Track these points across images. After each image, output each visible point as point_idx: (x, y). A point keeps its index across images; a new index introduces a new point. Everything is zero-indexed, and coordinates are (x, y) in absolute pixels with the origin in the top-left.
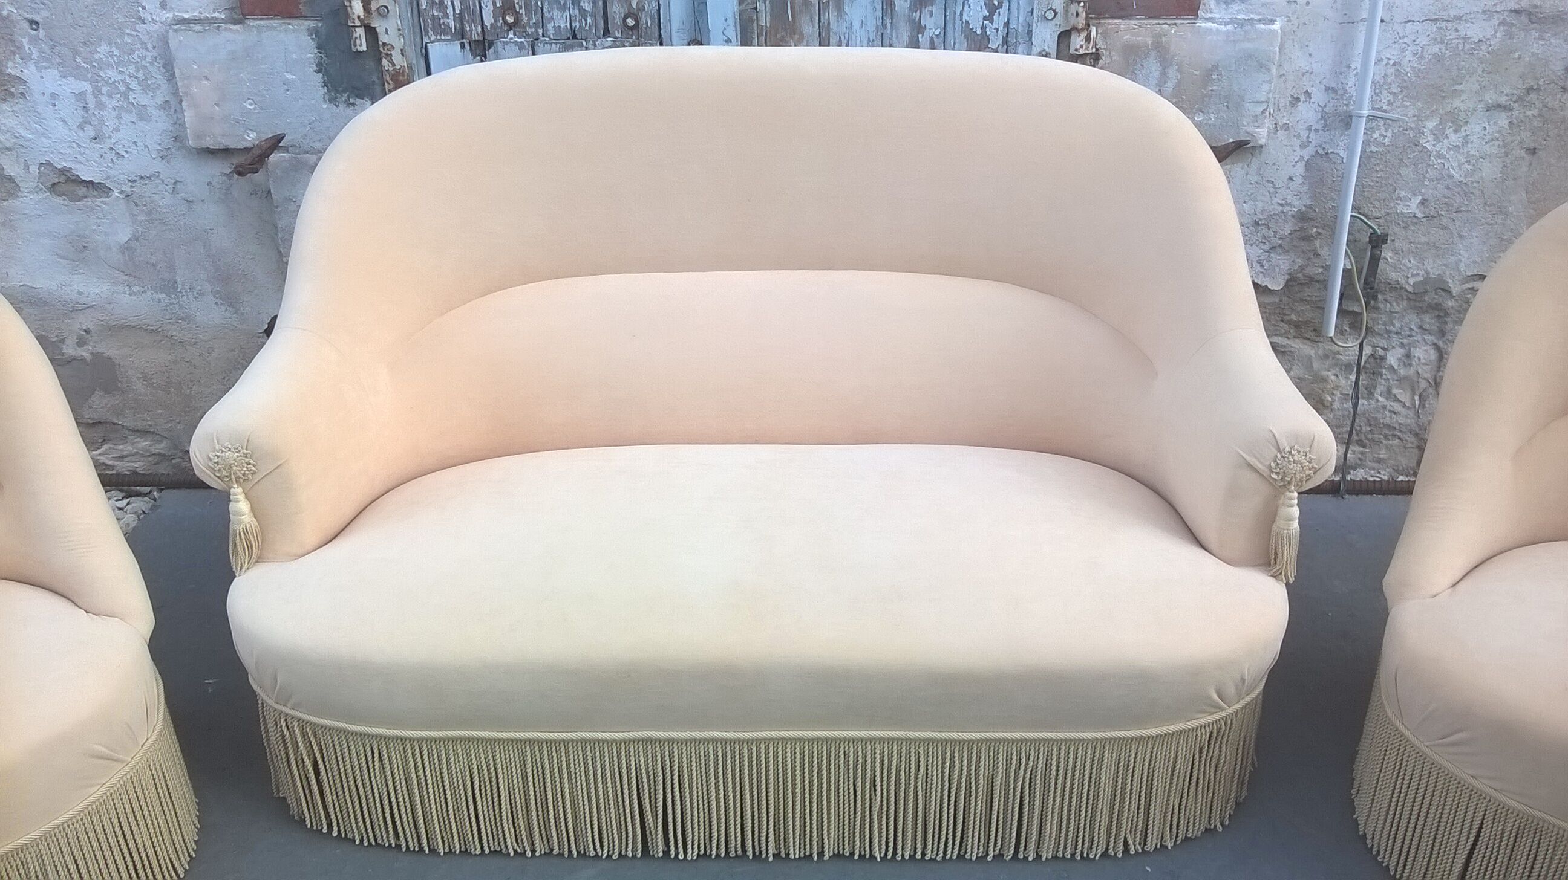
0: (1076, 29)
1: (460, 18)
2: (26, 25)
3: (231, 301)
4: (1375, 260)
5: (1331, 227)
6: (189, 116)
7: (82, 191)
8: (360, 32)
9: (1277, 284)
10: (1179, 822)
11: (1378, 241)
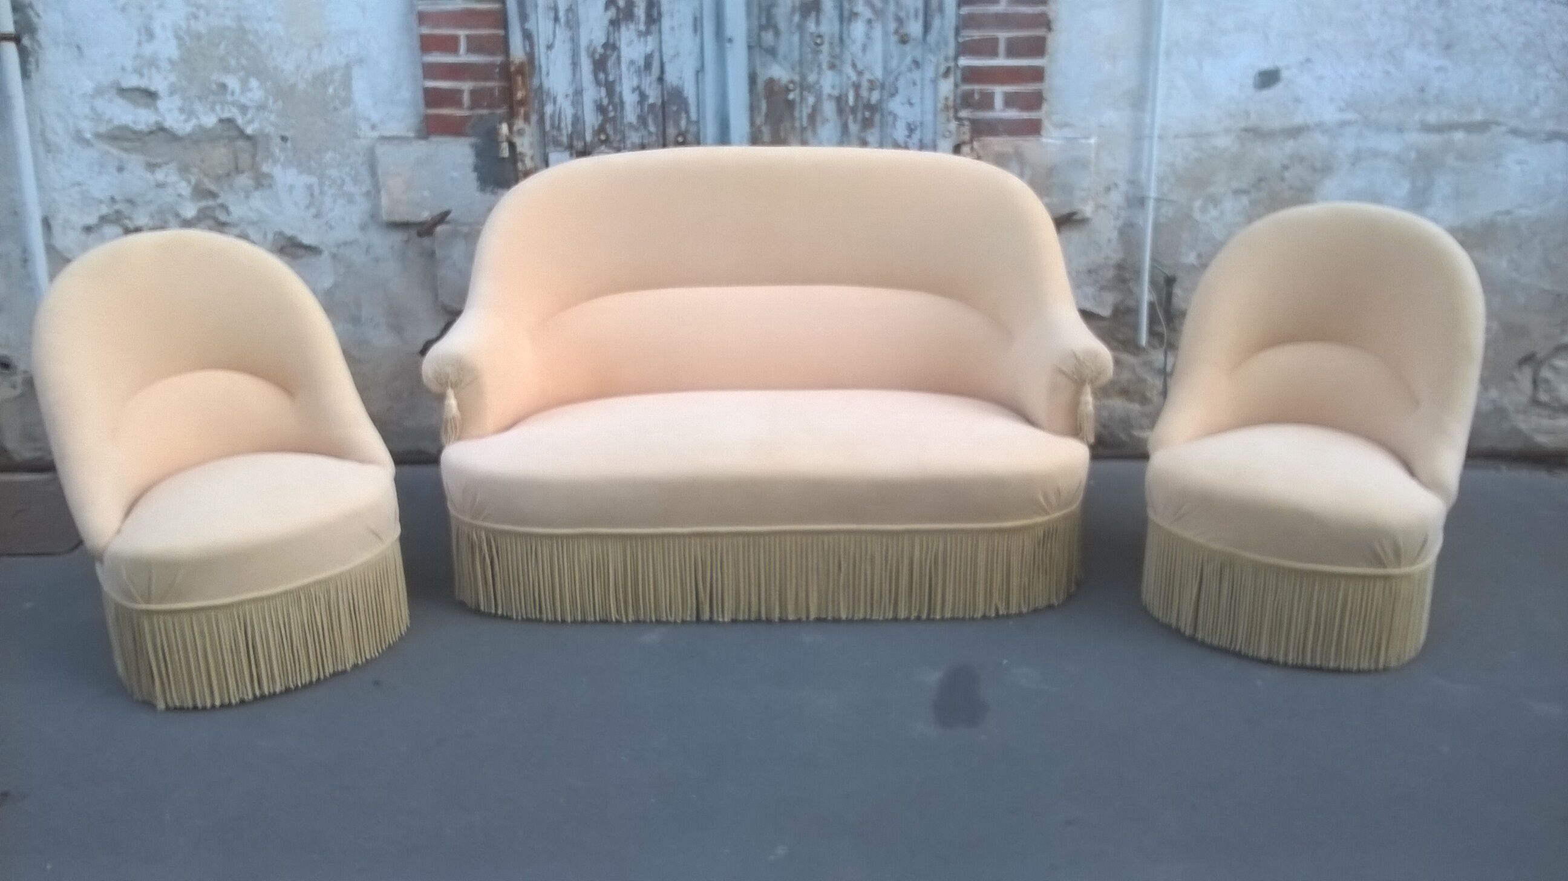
0: (964, 143)
1: (571, 137)
2: (278, 140)
3: (397, 329)
4: (1169, 296)
5: (1137, 273)
6: (384, 201)
7: (301, 252)
8: (505, 146)
9: (1106, 312)
10: (1029, 595)
11: (1170, 281)
